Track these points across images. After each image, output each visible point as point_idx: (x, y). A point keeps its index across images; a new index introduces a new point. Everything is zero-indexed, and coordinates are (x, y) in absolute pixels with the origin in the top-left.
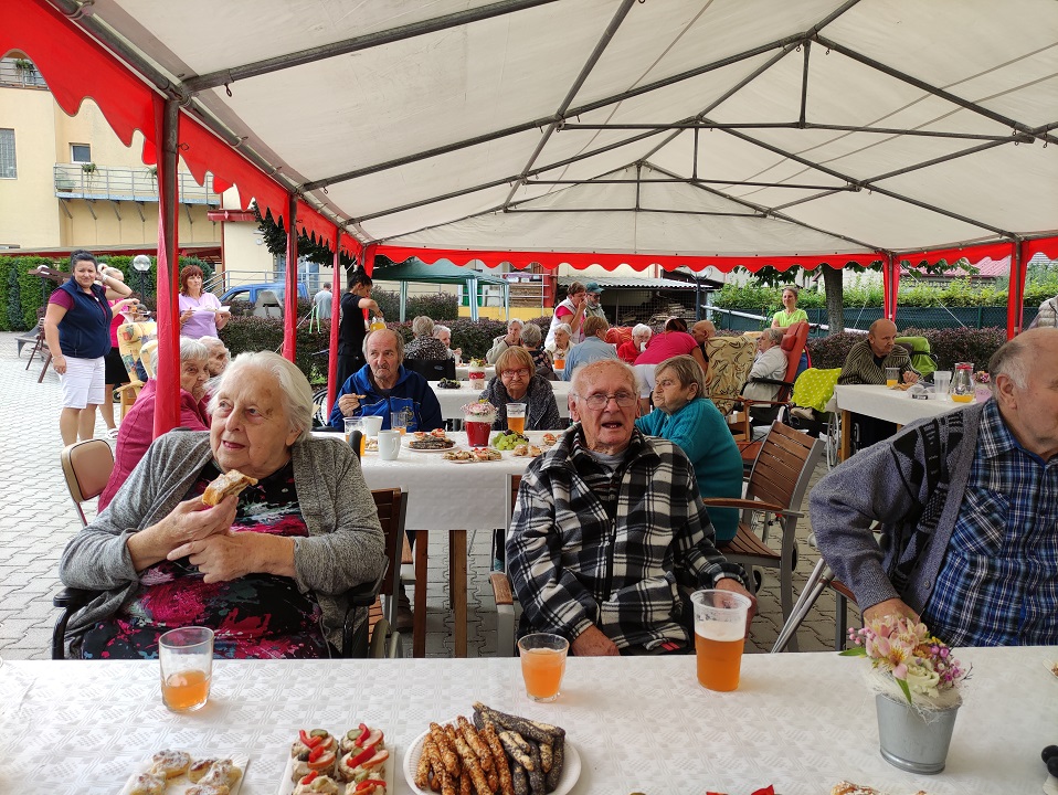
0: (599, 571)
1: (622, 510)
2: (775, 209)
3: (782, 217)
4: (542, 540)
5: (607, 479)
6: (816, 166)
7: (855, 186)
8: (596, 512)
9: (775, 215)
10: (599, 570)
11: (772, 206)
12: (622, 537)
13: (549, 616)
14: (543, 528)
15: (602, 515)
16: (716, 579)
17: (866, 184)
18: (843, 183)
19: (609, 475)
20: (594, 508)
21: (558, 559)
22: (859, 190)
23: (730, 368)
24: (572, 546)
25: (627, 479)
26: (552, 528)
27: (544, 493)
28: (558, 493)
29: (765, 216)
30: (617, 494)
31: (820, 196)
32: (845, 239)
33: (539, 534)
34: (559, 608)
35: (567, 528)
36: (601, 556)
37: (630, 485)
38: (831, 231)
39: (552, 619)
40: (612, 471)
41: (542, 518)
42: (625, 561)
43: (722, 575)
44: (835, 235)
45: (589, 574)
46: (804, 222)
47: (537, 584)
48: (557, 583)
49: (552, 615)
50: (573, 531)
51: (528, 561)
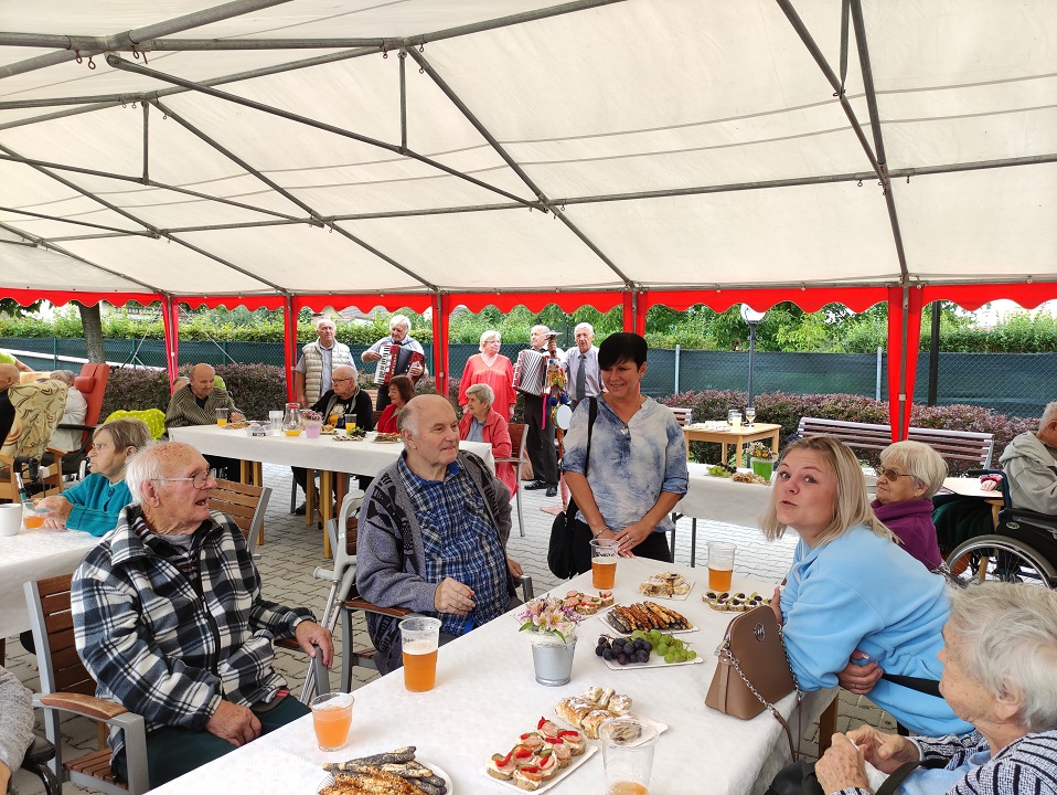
0: (208, 648)
1: (207, 586)
2: (48, 240)
3: (56, 249)
4: (135, 634)
5: (185, 559)
6: (115, 209)
7: (153, 233)
8: (185, 593)
9: (48, 246)
10: (208, 646)
11: (45, 237)
12: (218, 610)
13: (176, 706)
14: (130, 623)
15: (192, 595)
16: (295, 624)
17: (166, 233)
18: (142, 229)
19: (186, 555)
20: (182, 590)
21: (159, 651)
22: (158, 238)
23: (42, 417)
24: (168, 634)
25: (203, 555)
26: (138, 622)
27: (123, 587)
28: (141, 583)
29: (35, 246)
30: (198, 572)
31: (110, 236)
32: (125, 277)
33: (128, 631)
34: (185, 695)
35: (158, 616)
36: (205, 634)
37: (207, 560)
38: (111, 269)
39: (181, 708)
40: (186, 550)
41: (125, 614)
42: (228, 631)
43: (299, 620)
44: (114, 273)
45: (197, 652)
46: (82, 257)
47: (147, 683)
48: (171, 673)
49: (180, 704)
50: (166, 618)
51: (127, 662)
